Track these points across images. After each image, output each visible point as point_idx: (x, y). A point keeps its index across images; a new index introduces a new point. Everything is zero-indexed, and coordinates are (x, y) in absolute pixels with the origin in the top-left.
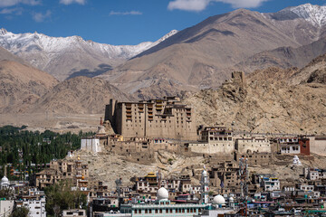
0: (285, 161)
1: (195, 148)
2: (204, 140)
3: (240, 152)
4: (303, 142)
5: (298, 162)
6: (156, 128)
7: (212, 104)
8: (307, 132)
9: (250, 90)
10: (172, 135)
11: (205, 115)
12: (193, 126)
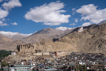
0: (52, 56)
1: (34, 54)
2: (36, 52)
3: (43, 55)
4: (55, 53)
5: (54, 57)
6: (27, 50)
7: (38, 45)
8: (57, 51)
9: (46, 43)
10: (30, 51)
11: (37, 48)
12: (34, 50)
